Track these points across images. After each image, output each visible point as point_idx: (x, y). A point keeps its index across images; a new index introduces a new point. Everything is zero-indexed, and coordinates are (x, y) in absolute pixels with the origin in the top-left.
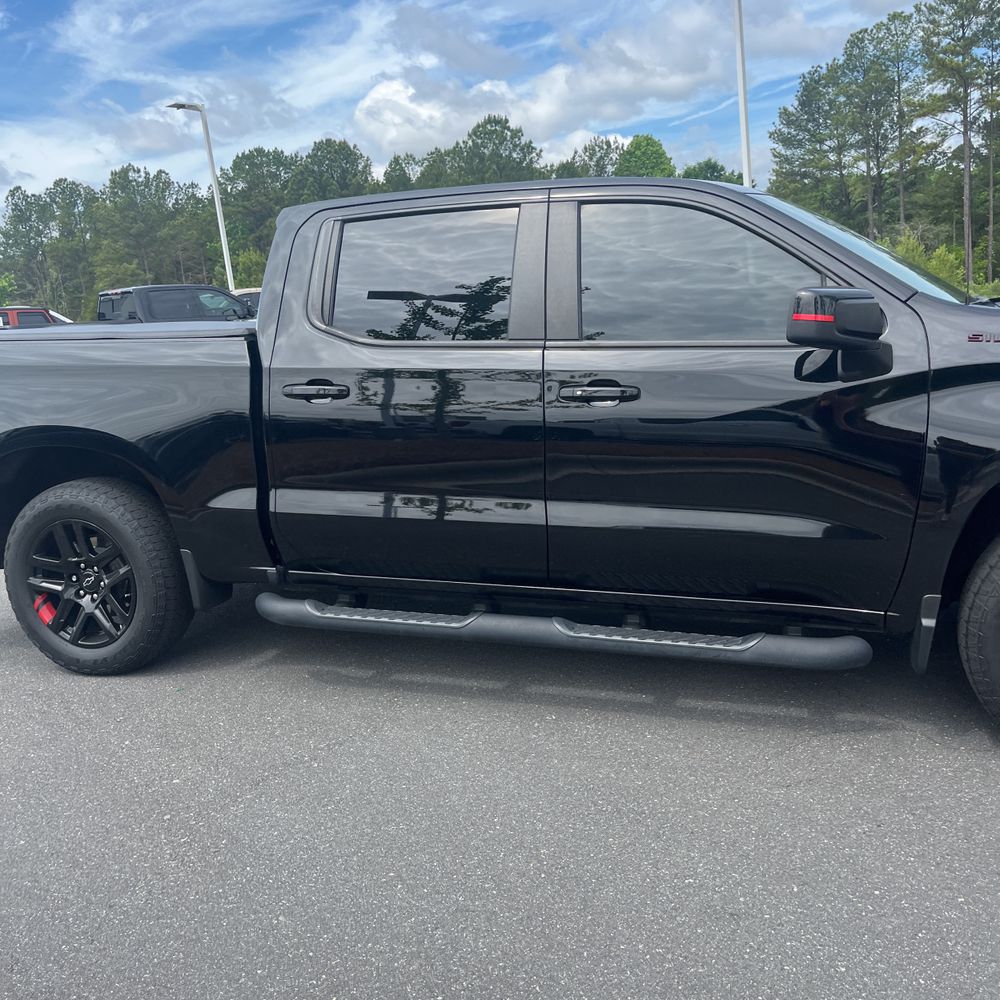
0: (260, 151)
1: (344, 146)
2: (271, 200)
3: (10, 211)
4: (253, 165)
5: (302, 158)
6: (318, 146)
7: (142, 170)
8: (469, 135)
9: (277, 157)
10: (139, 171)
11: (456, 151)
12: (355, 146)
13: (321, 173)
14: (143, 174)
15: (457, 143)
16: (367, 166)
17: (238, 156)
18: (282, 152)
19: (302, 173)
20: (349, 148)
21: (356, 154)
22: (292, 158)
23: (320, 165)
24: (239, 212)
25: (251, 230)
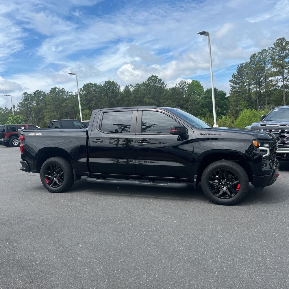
0: (90, 84)
1: (113, 82)
2: (93, 96)
3: (23, 98)
4: (88, 87)
5: (102, 86)
6: (106, 82)
8: (147, 80)
9: (95, 85)
10: (58, 88)
11: (143, 84)
12: (116, 83)
13: (107, 90)
15: (144, 82)
16: (119, 88)
17: (84, 85)
18: (96, 84)
19: (102, 89)
20: (114, 83)
21: (116, 85)
22: (99, 86)
23: (106, 87)
24: (84, 100)
25: (87, 104)
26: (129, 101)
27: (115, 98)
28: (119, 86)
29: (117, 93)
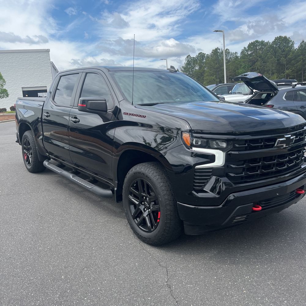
0: (257, 41)
2: (258, 56)
3: (186, 62)
4: (254, 46)
5: (270, 43)
6: (276, 39)
7: (221, 49)
9: (262, 43)
10: (220, 49)
13: (276, 48)
14: (221, 50)
16: (293, 44)
17: (250, 43)
18: (264, 41)
21: (289, 40)
22: (267, 43)
23: (276, 45)
24: (247, 61)
25: (251, 66)
26: (304, 61)
27: (285, 57)
28: (293, 41)
29: (290, 51)
